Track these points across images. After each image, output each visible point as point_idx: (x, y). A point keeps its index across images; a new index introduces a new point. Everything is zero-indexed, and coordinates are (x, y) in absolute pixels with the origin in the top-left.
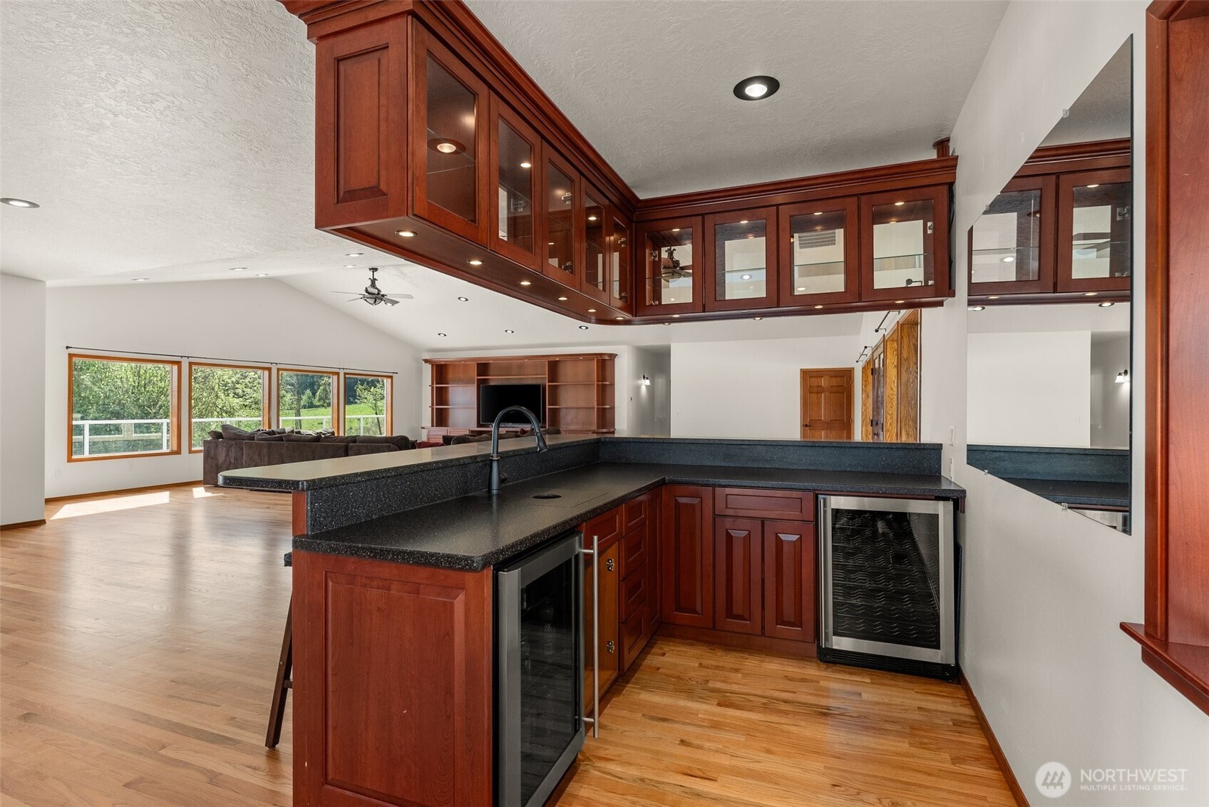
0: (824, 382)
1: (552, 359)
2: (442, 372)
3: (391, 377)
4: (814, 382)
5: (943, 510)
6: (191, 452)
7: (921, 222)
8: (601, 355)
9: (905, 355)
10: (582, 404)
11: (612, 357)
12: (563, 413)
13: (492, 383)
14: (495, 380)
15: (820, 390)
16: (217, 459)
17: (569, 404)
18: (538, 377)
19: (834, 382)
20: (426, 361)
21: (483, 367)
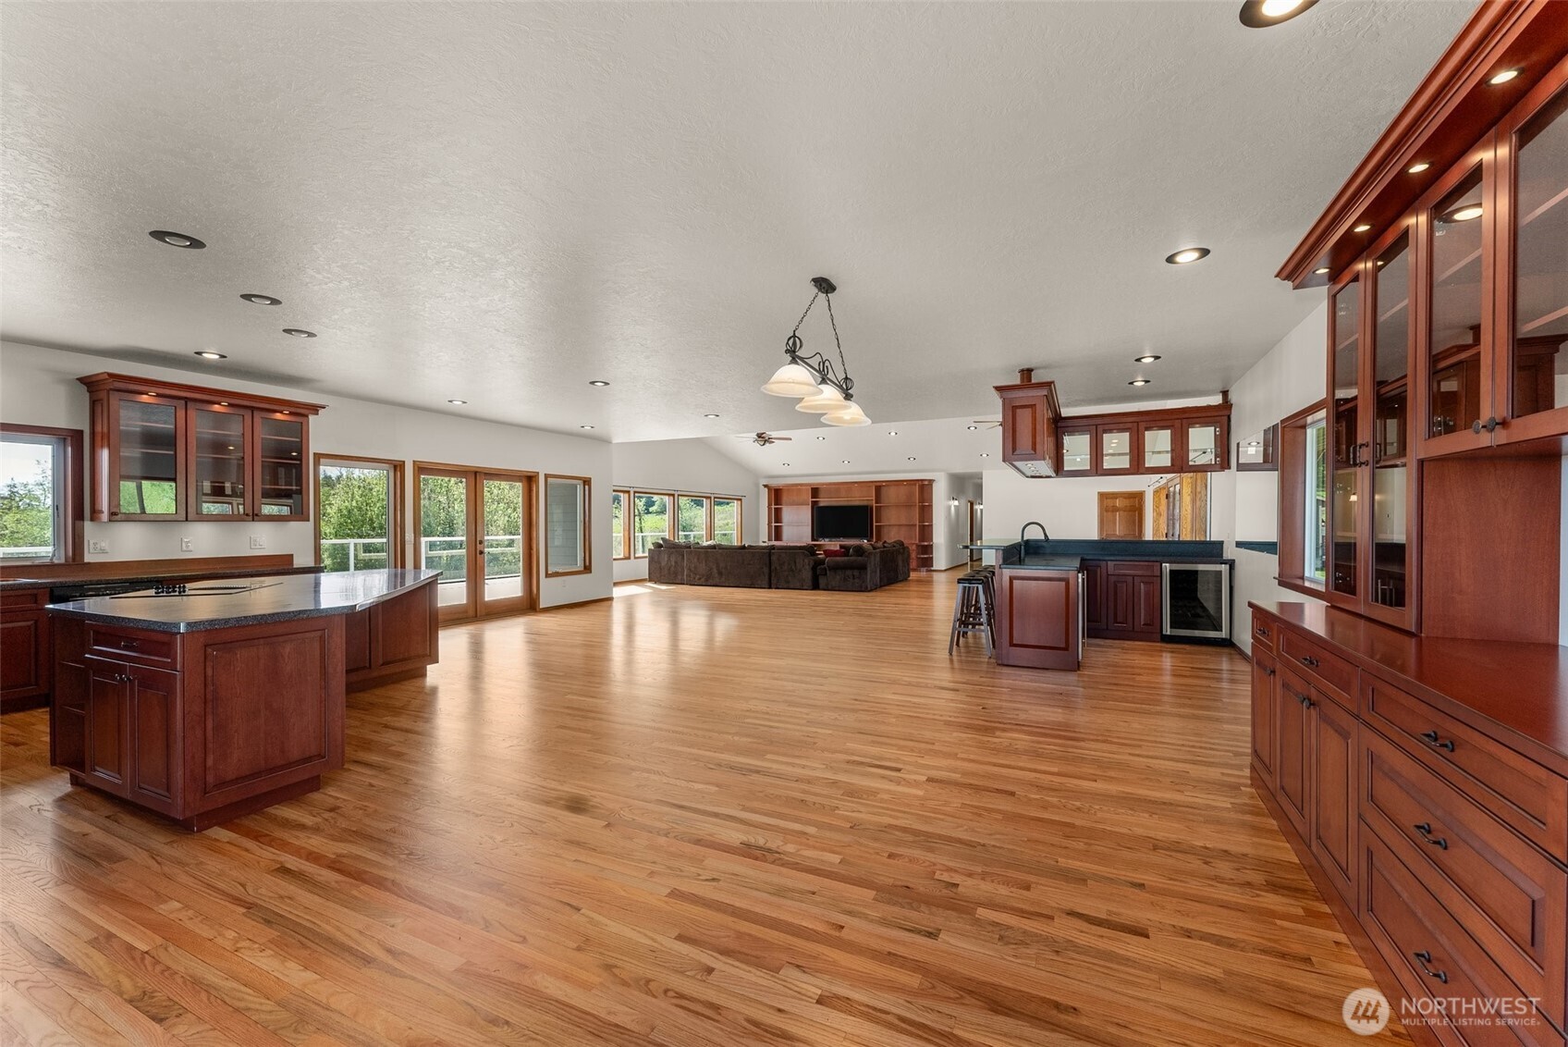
0: (1118, 503)
1: (878, 484)
2: (777, 495)
3: (741, 500)
4: (1109, 502)
5: (1224, 568)
6: (635, 558)
7: (1213, 428)
8: (922, 480)
9: (1198, 489)
10: (904, 522)
11: (931, 482)
12: (885, 531)
13: (821, 504)
14: (824, 502)
15: (1115, 509)
16: (660, 563)
17: (893, 522)
18: (867, 498)
19: (1126, 503)
20: (765, 486)
21: (815, 491)
